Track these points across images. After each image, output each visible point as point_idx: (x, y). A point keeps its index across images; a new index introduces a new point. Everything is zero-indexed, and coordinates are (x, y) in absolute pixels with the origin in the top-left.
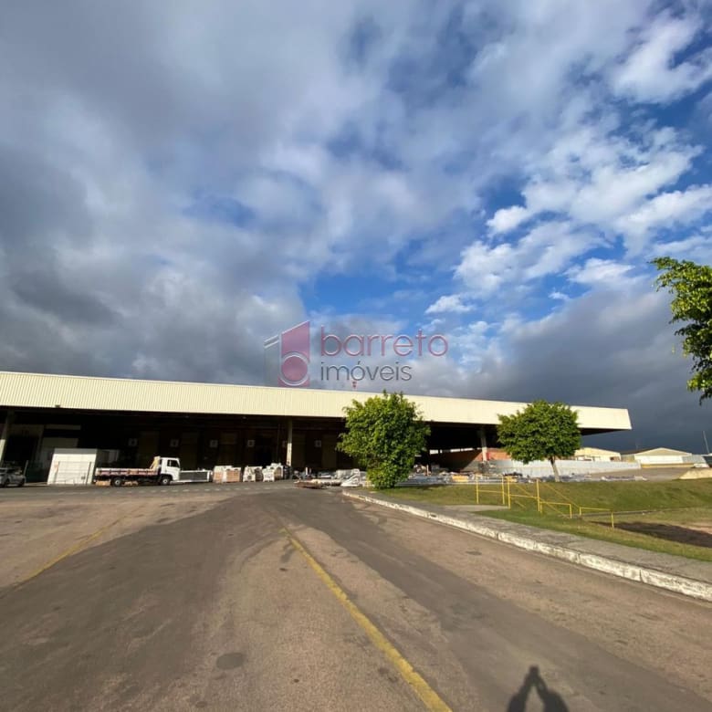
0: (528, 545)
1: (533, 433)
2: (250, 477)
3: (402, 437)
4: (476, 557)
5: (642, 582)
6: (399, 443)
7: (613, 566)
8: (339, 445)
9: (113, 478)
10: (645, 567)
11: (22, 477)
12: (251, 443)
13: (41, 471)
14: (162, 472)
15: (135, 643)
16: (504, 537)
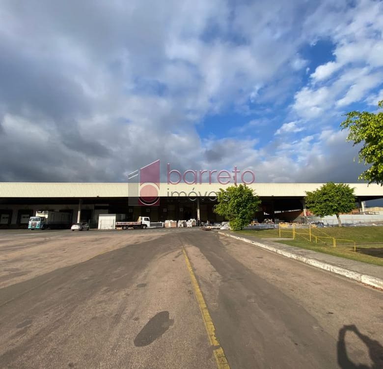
0: (288, 255)
1: (325, 201)
2: (181, 225)
3: (246, 206)
4: (261, 259)
5: (331, 271)
6: (244, 208)
7: (320, 264)
8: (215, 210)
9: (123, 226)
10: (333, 265)
11: (88, 226)
12: (181, 210)
13: (96, 224)
14: (143, 223)
15: (114, 280)
16: (279, 252)
